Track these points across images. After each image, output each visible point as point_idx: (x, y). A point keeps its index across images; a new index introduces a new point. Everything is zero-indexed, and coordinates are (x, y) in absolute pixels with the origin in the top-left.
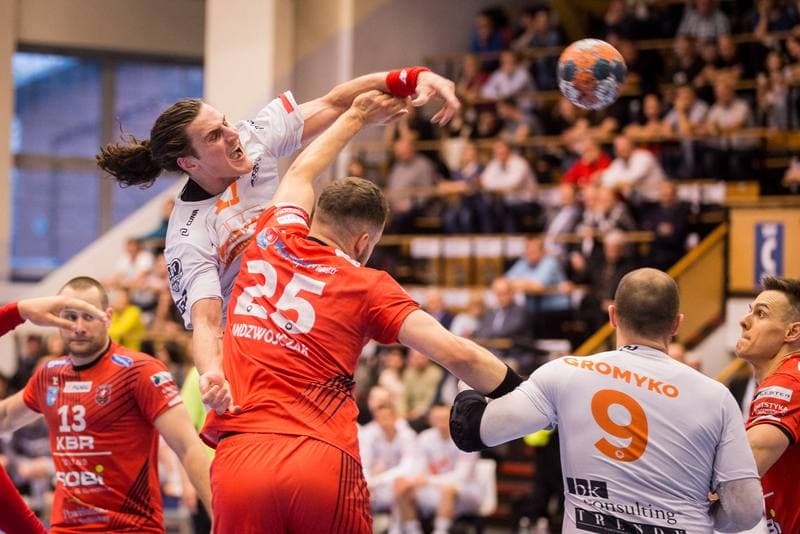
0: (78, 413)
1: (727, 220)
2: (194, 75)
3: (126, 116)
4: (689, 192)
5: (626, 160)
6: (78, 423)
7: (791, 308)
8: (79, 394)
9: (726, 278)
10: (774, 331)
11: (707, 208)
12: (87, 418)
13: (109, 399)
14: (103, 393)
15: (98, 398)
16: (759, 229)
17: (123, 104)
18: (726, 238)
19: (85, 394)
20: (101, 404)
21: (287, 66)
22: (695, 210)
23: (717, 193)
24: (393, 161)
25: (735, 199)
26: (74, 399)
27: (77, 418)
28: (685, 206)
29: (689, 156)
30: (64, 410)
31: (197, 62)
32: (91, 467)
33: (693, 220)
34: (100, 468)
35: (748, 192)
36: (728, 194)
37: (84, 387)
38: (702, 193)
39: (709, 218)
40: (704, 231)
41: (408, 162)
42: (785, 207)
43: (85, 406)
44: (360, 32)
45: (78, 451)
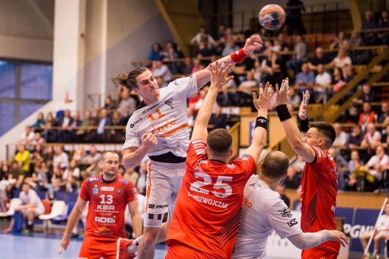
0: (109, 198)
1: (239, 121)
2: (49, 68)
3: (24, 83)
4: (226, 111)
6: (109, 201)
8: (109, 191)
9: (239, 142)
11: (232, 116)
12: (113, 199)
13: (121, 194)
14: (119, 192)
15: (118, 193)
16: (251, 124)
17: (23, 78)
18: (239, 127)
19: (112, 191)
20: (118, 196)
21: (82, 66)
22: (228, 117)
23: (236, 111)
24: (120, 99)
25: (243, 113)
26: (107, 193)
27: (109, 199)
28: (225, 115)
29: (226, 97)
30: (103, 196)
31: (50, 63)
32: (111, 217)
33: (227, 120)
34: (115, 217)
35: (247, 110)
36: (240, 111)
37: (111, 189)
38: (231, 111)
39: (233, 120)
40: (231, 124)
41: (126, 99)
43: (113, 195)
44: (109, 52)
45: (108, 210)
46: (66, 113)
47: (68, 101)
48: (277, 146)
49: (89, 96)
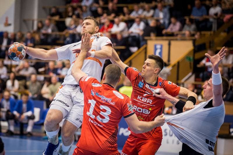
5: (118, 25)
7: (156, 64)
10: (151, 70)
16: (155, 46)
18: (146, 49)
42: (163, 40)
46: (5, 34)
47: (7, 25)
48: (177, 64)
49: (25, 21)
